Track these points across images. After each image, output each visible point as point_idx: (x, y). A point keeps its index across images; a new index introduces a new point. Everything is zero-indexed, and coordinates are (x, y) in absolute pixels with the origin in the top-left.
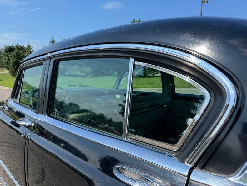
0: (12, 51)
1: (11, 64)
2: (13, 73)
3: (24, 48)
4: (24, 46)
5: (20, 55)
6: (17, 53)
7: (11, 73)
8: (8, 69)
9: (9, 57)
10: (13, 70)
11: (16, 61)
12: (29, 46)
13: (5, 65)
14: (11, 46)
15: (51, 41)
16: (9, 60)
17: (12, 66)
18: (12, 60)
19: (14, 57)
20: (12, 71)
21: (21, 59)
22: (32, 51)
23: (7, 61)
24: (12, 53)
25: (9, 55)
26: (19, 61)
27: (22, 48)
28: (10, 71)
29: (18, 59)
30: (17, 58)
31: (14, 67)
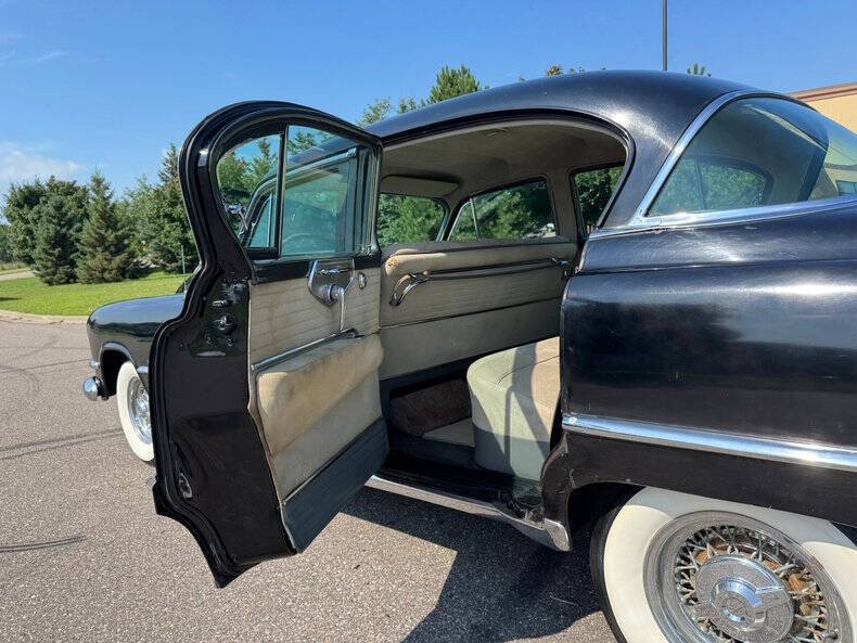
0: (38, 203)
1: (41, 245)
2: (48, 274)
3: (76, 190)
4: (75, 182)
5: (66, 214)
6: (59, 207)
7: (42, 276)
8: (29, 261)
9: (27, 222)
10: (49, 264)
11: (57, 232)
12: (98, 182)
13: (16, 252)
14: (32, 184)
15: (168, 157)
16: (30, 232)
17: (45, 251)
18: (44, 231)
19: (50, 222)
20: (46, 267)
21: (70, 224)
22: (110, 197)
23: (21, 238)
24: (36, 208)
25: (29, 217)
26: (65, 235)
27: (70, 190)
28: (38, 269)
29: (62, 226)
30: (59, 225)
31: (50, 254)
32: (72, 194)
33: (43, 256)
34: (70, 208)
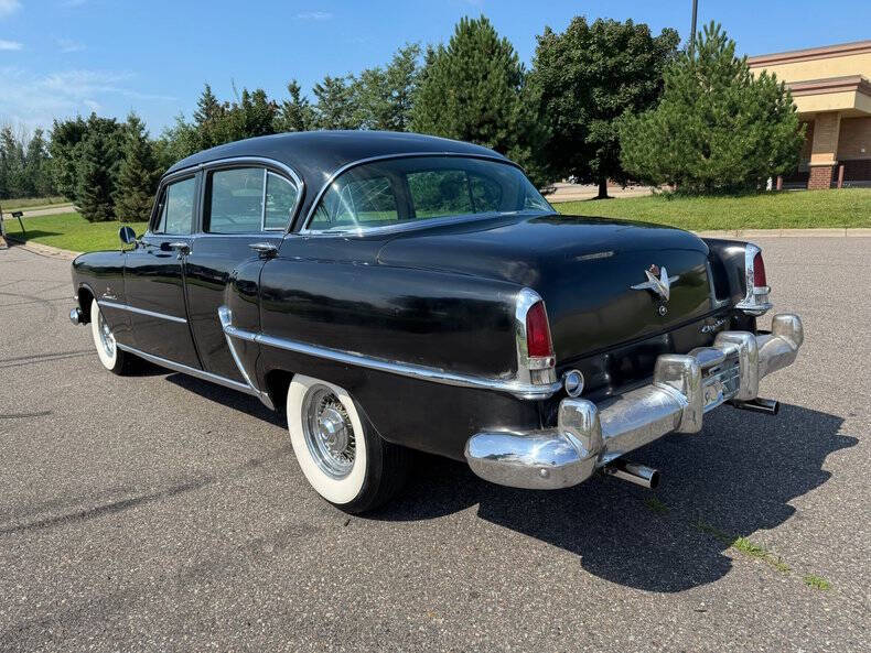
0: (80, 140)
1: (82, 182)
2: (89, 211)
3: (116, 127)
4: (115, 119)
5: (106, 151)
6: (98, 146)
7: (83, 213)
8: (72, 197)
9: (70, 158)
10: (90, 201)
11: (97, 170)
12: (134, 122)
13: (60, 188)
14: (74, 120)
15: (203, 98)
16: (72, 168)
17: (86, 188)
18: (85, 168)
19: (90, 160)
20: (87, 204)
21: (109, 163)
22: (145, 137)
23: (65, 174)
24: (78, 145)
25: (72, 153)
26: (104, 172)
27: (110, 127)
28: (79, 206)
29: (102, 165)
30: (99, 162)
31: (90, 192)
32: (112, 131)
33: (84, 193)
34: (110, 146)
